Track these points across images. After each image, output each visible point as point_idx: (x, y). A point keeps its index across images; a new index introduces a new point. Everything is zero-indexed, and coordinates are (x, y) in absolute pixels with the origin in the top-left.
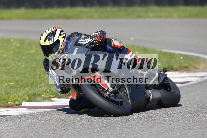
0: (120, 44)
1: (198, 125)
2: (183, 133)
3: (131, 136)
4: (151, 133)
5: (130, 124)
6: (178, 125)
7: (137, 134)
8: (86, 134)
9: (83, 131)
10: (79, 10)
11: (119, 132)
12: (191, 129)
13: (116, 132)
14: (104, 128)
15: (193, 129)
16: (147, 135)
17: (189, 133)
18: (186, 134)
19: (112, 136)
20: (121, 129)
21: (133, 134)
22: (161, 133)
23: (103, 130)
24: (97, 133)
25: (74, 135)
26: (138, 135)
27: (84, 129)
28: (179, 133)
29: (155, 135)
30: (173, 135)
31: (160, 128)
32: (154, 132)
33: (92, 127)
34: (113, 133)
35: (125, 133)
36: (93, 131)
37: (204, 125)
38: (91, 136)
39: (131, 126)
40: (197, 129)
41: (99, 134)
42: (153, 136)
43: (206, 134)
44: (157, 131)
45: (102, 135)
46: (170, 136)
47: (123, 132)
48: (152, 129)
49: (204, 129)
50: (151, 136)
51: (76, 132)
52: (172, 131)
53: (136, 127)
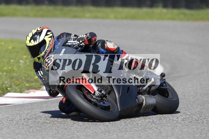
0: (114, 46)
1: (135, 128)
2: (119, 135)
3: (67, 136)
4: (87, 134)
5: (66, 124)
6: (115, 127)
7: (73, 134)
8: (21, 133)
9: (18, 131)
10: (14, 7)
11: (55, 132)
12: (128, 131)
13: (51, 132)
14: (40, 128)
15: (130, 131)
16: (83, 136)
17: (126, 135)
18: (122, 136)
19: (48, 136)
20: (56, 129)
21: (68, 134)
22: (97, 134)
23: (39, 130)
24: (32, 133)
25: (8, 134)
26: (74, 136)
27: (19, 129)
28: (115, 135)
29: (91, 136)
30: (109, 137)
31: (96, 129)
32: (90, 133)
33: (27, 127)
34: (48, 133)
35: (60, 134)
36: (28, 131)
37: (141, 127)
38: (26, 135)
39: (67, 127)
40: (134, 131)
41: (34, 134)
42: (89, 137)
43: (142, 136)
44: (93, 132)
45: (38, 135)
46: (107, 138)
47: (58, 132)
48: (88, 131)
49: (141, 131)
50: (87, 137)
51: (11, 131)
52: (109, 133)
53: (72, 128)
